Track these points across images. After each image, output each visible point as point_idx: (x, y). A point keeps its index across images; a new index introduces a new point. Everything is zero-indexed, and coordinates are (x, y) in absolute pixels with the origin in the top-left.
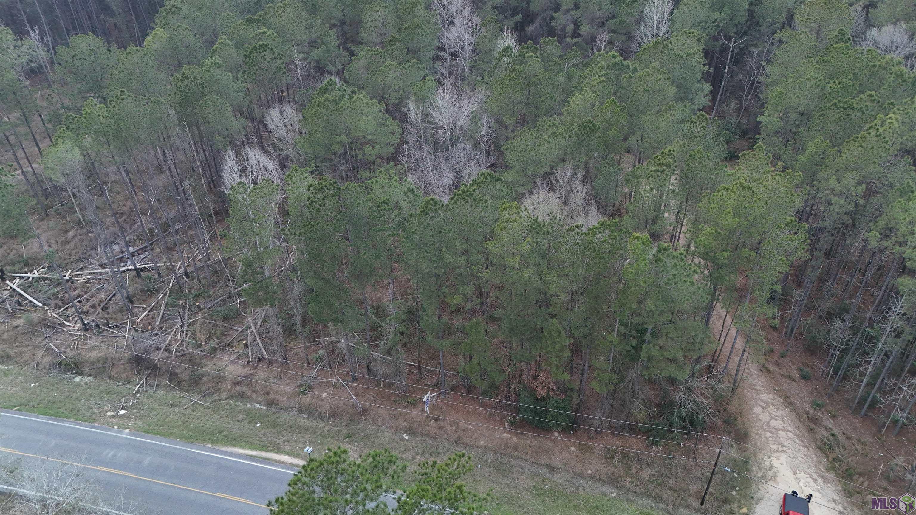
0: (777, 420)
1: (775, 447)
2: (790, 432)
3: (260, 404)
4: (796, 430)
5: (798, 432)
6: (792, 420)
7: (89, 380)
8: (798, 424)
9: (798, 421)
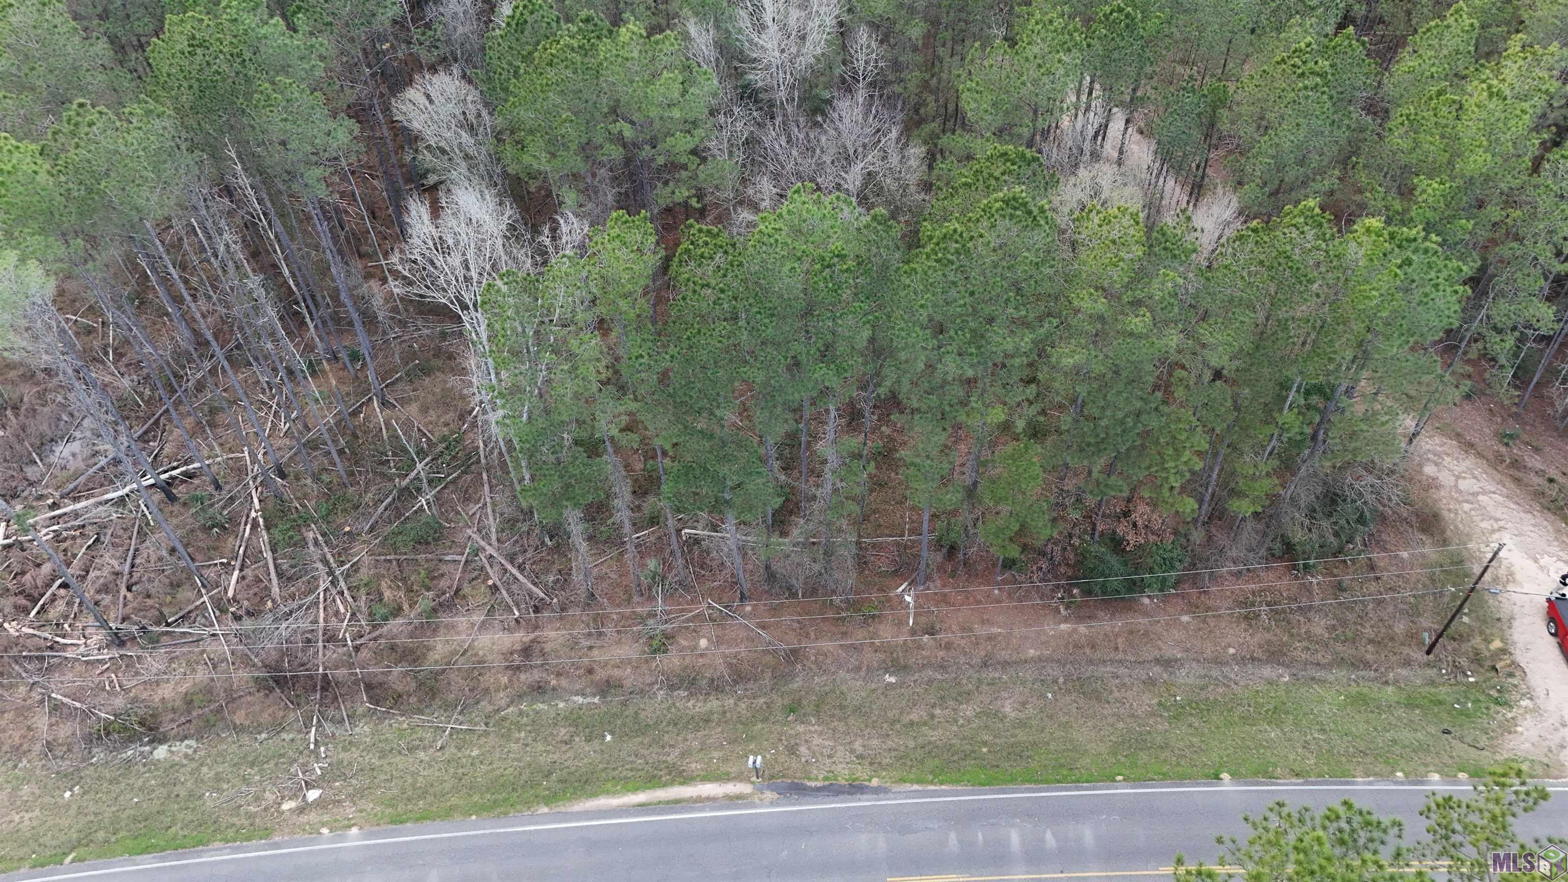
0: (1465, 478)
1: (1485, 525)
2: (1494, 493)
3: (584, 695)
4: (1499, 487)
5: (1505, 490)
6: (1486, 473)
7: (190, 747)
8: (1498, 476)
9: (1495, 472)
